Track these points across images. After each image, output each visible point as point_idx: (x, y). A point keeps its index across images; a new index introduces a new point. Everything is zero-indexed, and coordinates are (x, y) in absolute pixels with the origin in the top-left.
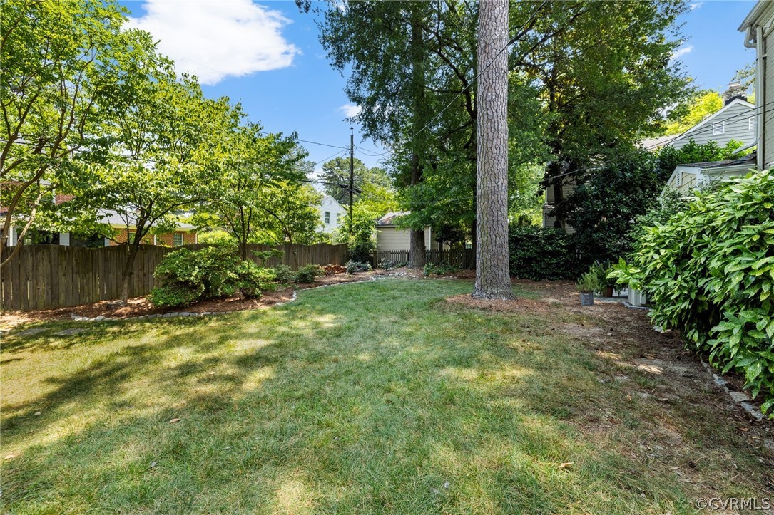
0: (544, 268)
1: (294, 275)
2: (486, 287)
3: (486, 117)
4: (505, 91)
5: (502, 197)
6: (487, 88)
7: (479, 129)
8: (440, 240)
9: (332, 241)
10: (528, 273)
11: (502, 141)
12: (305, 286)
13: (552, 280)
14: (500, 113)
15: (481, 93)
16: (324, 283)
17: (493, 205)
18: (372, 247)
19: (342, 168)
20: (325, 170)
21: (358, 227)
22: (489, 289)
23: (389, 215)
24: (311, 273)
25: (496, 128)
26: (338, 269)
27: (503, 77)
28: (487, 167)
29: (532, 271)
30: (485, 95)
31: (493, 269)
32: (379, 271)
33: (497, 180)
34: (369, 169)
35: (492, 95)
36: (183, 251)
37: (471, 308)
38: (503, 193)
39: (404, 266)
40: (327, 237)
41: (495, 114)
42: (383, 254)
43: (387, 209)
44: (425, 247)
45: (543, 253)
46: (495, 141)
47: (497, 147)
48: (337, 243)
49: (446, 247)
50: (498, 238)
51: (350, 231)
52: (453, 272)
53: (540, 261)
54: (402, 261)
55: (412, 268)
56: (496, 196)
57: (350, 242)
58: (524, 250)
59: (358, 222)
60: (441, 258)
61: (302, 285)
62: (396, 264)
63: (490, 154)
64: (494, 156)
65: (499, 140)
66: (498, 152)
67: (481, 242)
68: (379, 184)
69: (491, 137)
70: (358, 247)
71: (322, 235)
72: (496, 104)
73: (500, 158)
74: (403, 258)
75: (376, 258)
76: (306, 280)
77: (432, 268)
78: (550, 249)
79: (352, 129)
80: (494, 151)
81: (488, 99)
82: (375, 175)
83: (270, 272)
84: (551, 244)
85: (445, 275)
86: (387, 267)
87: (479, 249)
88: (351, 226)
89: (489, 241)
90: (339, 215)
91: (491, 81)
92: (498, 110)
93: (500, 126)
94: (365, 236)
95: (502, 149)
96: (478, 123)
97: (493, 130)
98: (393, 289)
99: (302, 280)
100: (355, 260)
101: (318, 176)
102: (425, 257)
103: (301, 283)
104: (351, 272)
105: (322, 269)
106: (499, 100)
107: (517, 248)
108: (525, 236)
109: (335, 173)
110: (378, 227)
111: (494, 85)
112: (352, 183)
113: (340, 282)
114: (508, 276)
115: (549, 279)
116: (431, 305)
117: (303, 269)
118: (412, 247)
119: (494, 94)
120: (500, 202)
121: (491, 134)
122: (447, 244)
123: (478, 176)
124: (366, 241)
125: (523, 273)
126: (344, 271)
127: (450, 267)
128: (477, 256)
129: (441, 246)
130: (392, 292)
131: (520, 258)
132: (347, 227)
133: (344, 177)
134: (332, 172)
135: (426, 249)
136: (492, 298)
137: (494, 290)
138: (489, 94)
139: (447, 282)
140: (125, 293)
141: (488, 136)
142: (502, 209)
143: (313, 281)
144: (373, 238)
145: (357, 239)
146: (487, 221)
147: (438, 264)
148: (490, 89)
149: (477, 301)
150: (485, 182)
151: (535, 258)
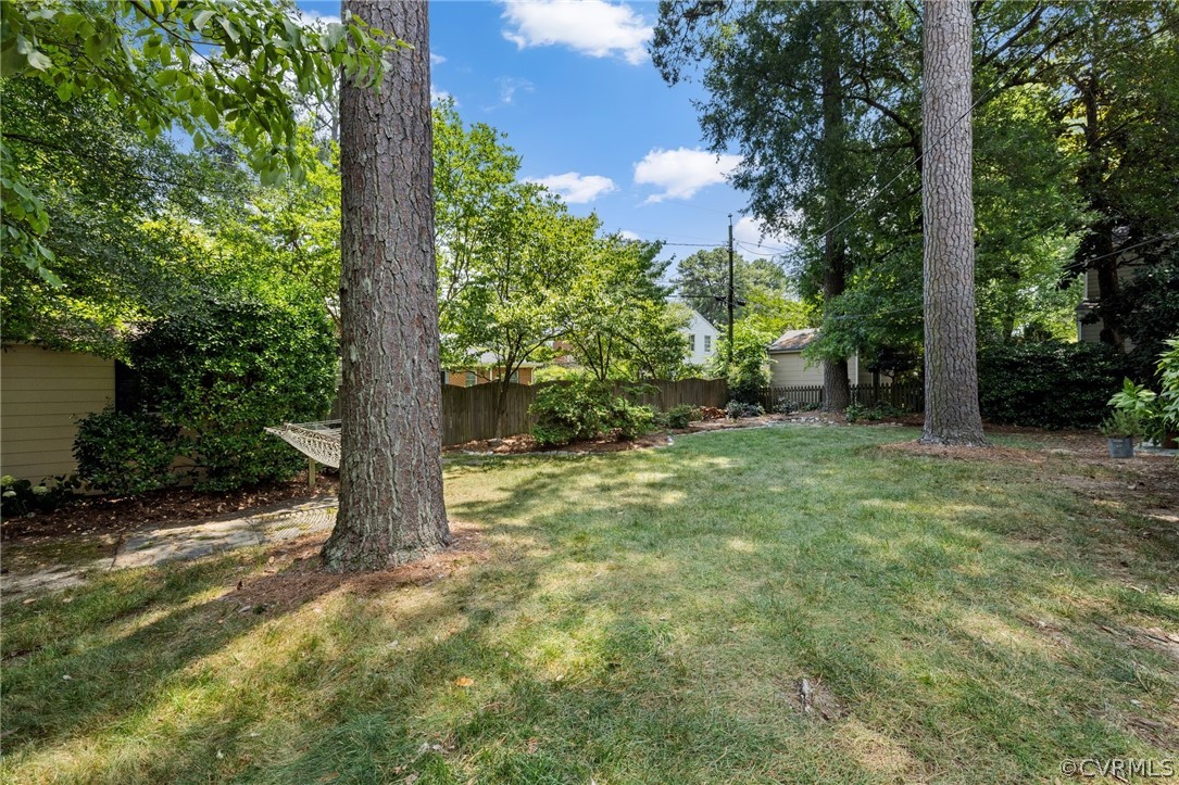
0: (1066, 410)
1: (666, 417)
2: (939, 429)
3: (936, 197)
4: (966, 158)
5: (964, 305)
6: (936, 158)
7: (925, 214)
8: (875, 370)
9: (704, 375)
10: (1036, 417)
11: (963, 227)
12: (679, 431)
13: (1084, 428)
14: (958, 189)
15: (927, 166)
16: (703, 429)
17: (949, 316)
18: (763, 382)
19: (707, 266)
20: (681, 272)
21: (742, 354)
22: (945, 431)
23: (790, 335)
24: (684, 416)
25: (953, 210)
26: (713, 412)
27: (963, 139)
28: (938, 265)
29: (1043, 414)
30: (934, 168)
31: (951, 403)
32: (775, 416)
33: (955, 282)
34: (750, 263)
35: (945, 167)
36: (555, 388)
37: (915, 455)
38: (966, 299)
39: (815, 408)
40: (699, 369)
41: (951, 192)
42: (781, 392)
43: (786, 326)
44: (848, 381)
45: (1064, 385)
46: (951, 228)
47: (954, 236)
48: (712, 378)
49: (886, 380)
50: (958, 362)
51: (731, 360)
52: (897, 417)
53: (1061, 397)
54: (810, 401)
55: (828, 411)
56: (954, 304)
57: (731, 375)
58: (1027, 380)
59: (742, 347)
60: (877, 396)
61: (676, 431)
62: (802, 406)
63: (943, 247)
64: (949, 249)
65: (957, 227)
66: (957, 243)
67: (931, 368)
68: (768, 285)
69: (944, 225)
70: (743, 382)
71: (692, 367)
72: (951, 178)
73: (959, 252)
74: (814, 397)
75: (769, 398)
76: (678, 424)
77: (861, 410)
78: (1079, 376)
79: (730, 216)
80: (950, 242)
81: (938, 172)
82: (759, 272)
83: (646, 410)
84: (1081, 370)
85: (882, 421)
86: (788, 410)
87: (928, 377)
88: (731, 353)
89: (944, 366)
90: (708, 338)
91: (943, 147)
92: (955, 186)
93: (959, 208)
94: (754, 366)
95: (962, 238)
96: (925, 206)
97: (947, 214)
98: (799, 436)
99: (673, 424)
100: (739, 400)
101: (671, 281)
102: (849, 395)
103: (673, 427)
104: (735, 415)
105: (695, 411)
106: (957, 171)
107: (1012, 378)
108: (1028, 358)
109: (697, 274)
110: (772, 353)
111: (948, 152)
112: (731, 292)
113: (722, 427)
114: (977, 413)
115: (1077, 427)
116: (857, 452)
117: (674, 410)
118: (827, 380)
119: (948, 164)
120: (961, 311)
121: (944, 221)
122: (887, 375)
123: (925, 278)
124: (754, 373)
125: (1025, 417)
126: (723, 416)
127: (892, 410)
128: (927, 387)
129: (876, 380)
130: (799, 439)
131: (1019, 393)
132: (725, 354)
133: (711, 279)
134: (692, 274)
135: (851, 384)
136: (949, 443)
137: (952, 433)
138: (941, 165)
139: (885, 430)
140: (499, 432)
141: (940, 223)
142: (964, 321)
143: (687, 426)
144: (765, 370)
145: (743, 371)
146: (940, 339)
147: (871, 406)
148: (942, 159)
149: (926, 447)
150: (936, 287)
151: (1050, 392)
